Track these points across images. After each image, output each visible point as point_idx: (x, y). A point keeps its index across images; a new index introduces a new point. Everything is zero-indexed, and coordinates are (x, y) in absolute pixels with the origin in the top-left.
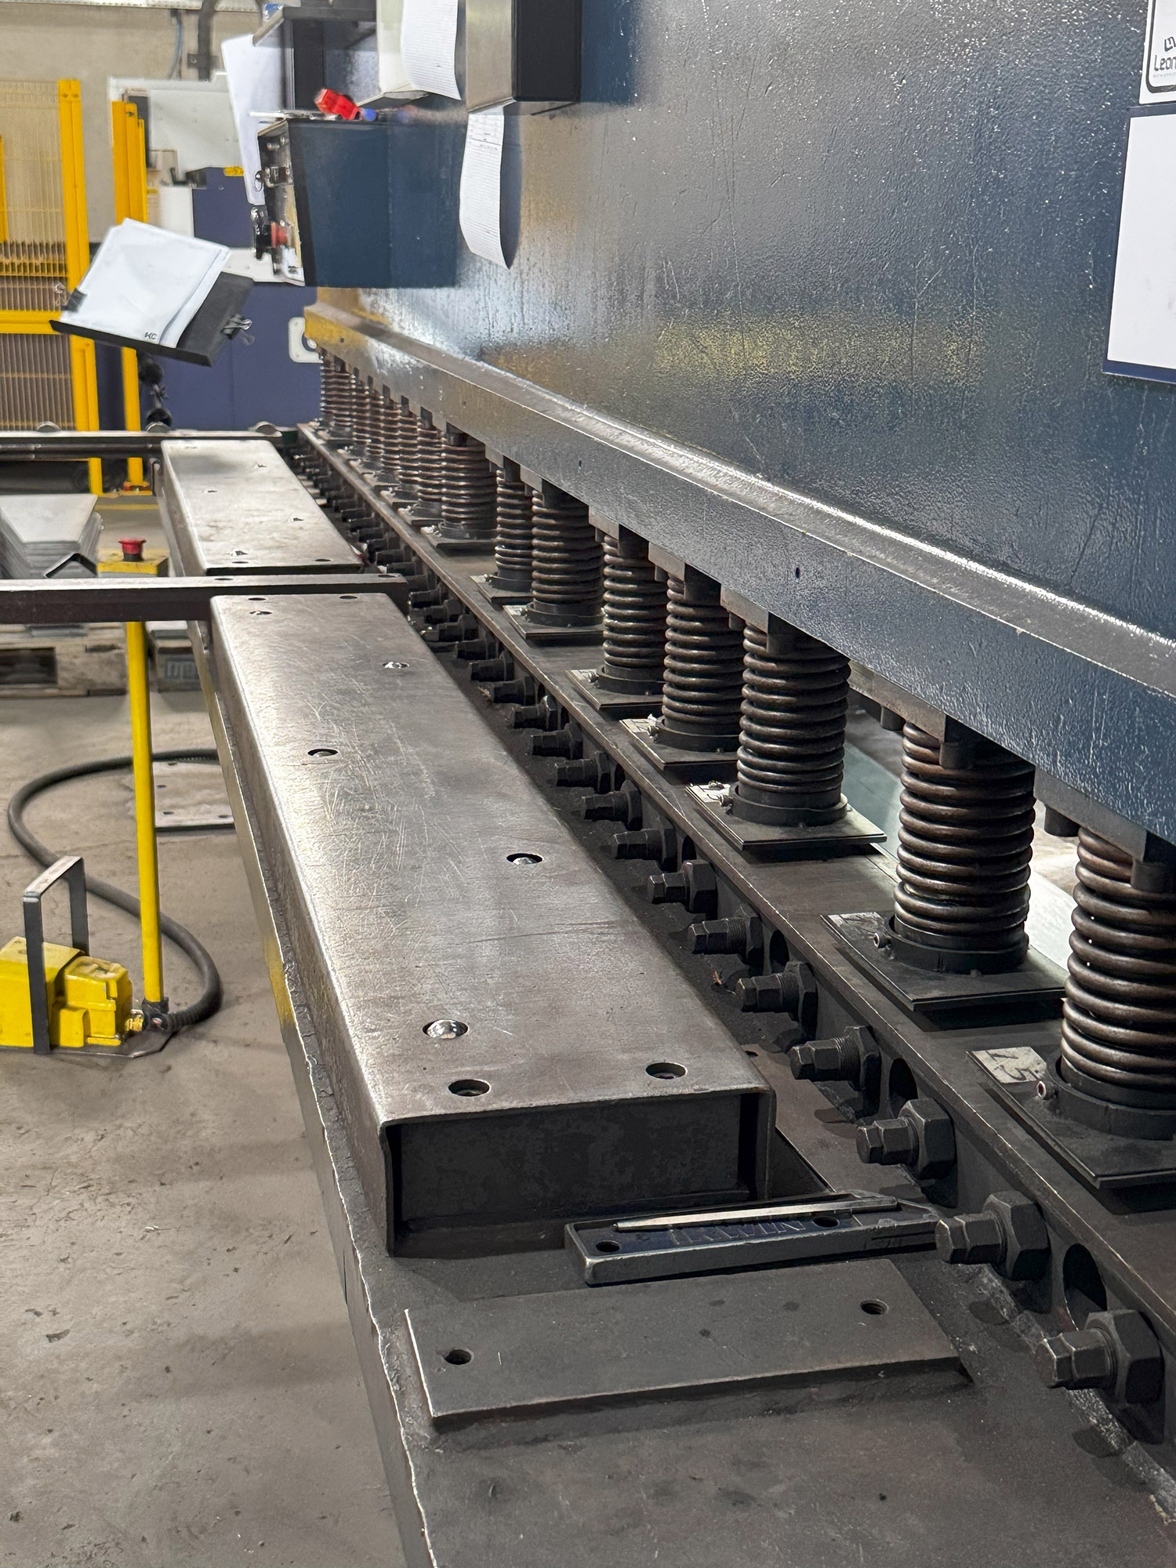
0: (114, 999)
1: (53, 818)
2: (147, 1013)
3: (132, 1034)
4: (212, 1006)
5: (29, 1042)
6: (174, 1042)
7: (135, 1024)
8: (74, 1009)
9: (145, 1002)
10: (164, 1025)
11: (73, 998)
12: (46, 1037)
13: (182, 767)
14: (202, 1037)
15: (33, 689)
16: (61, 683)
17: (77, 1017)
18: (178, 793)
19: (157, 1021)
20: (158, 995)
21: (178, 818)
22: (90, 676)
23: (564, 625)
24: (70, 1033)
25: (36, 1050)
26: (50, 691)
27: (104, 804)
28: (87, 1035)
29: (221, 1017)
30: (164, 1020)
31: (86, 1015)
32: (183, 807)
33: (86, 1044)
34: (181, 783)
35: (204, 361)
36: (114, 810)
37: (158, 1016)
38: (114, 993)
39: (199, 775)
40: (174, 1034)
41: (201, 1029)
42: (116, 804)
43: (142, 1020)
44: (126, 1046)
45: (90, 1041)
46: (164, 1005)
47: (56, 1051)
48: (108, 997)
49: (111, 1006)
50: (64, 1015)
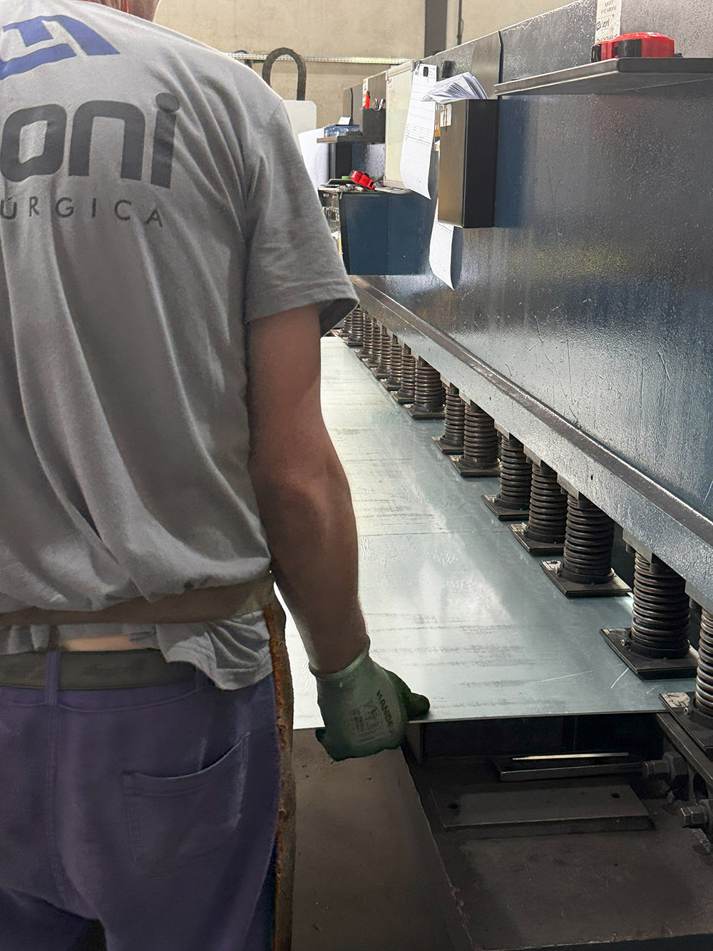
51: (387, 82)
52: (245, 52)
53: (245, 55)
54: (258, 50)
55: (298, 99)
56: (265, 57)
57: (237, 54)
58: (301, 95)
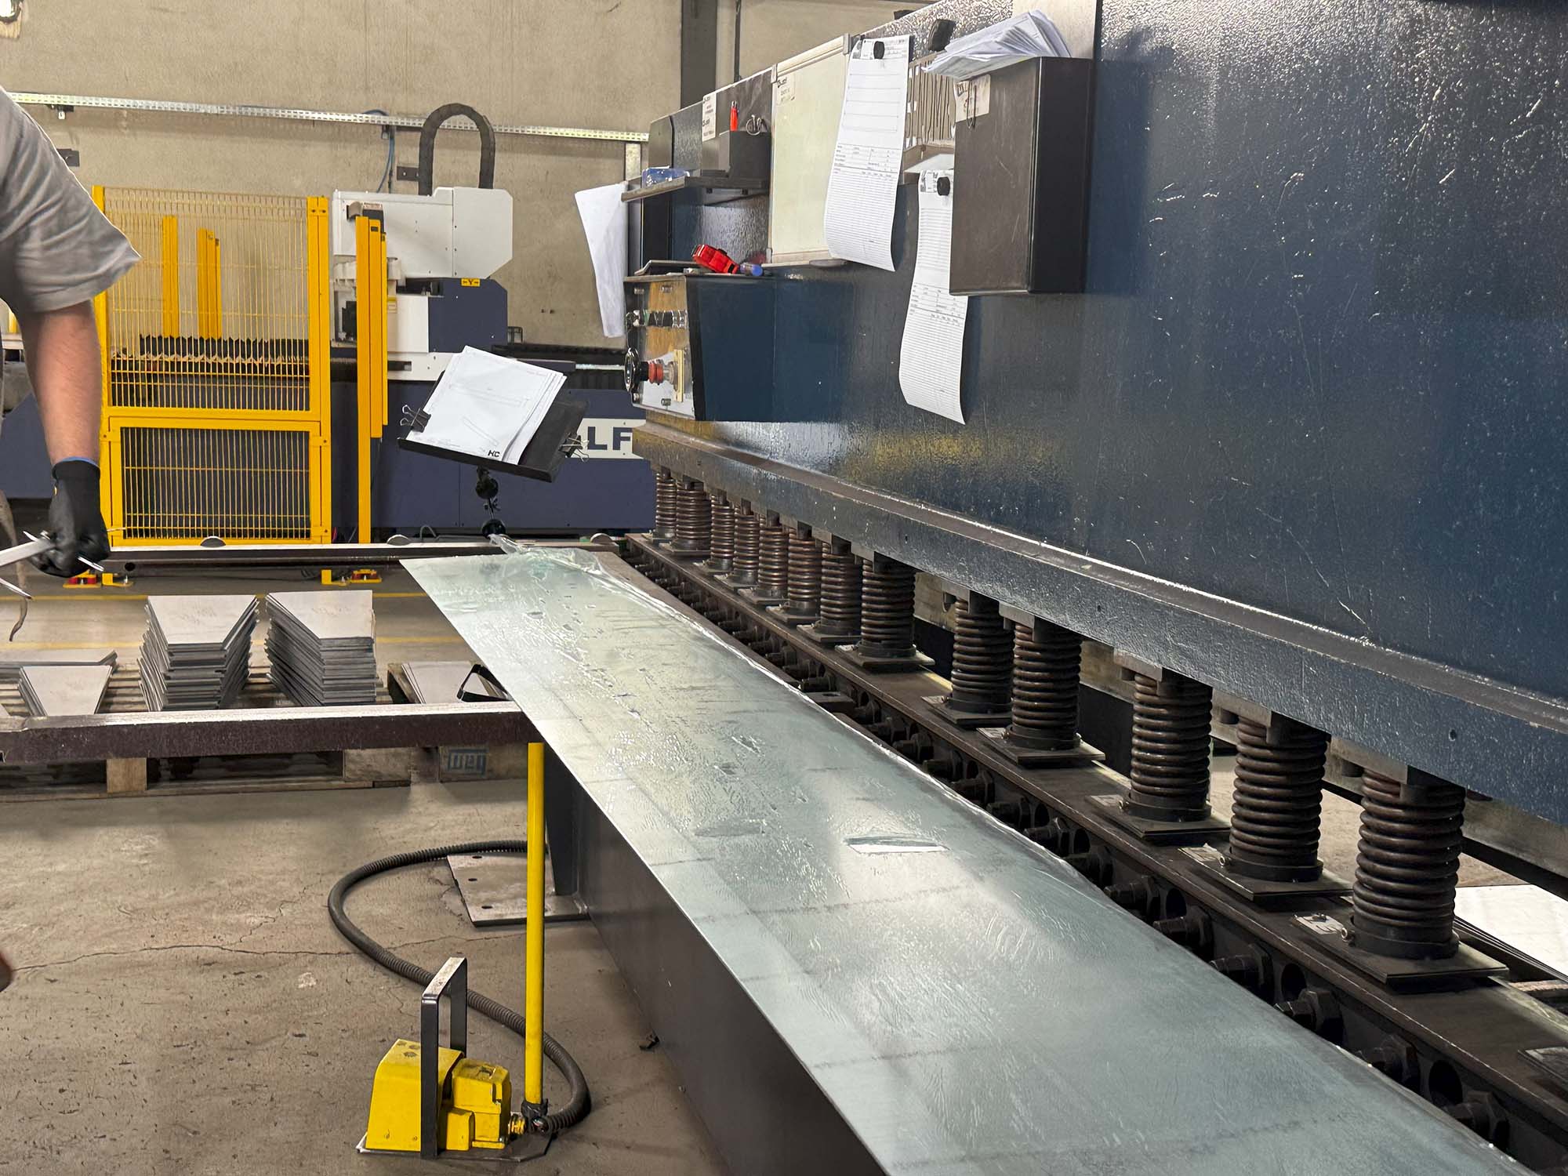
0: (499, 1101)
1: (374, 913)
2: (528, 1115)
3: (514, 1136)
4: (585, 1107)
5: (417, 1146)
6: (556, 1144)
7: (518, 1126)
8: (461, 1112)
9: (525, 1103)
10: (546, 1127)
11: (460, 1101)
12: (435, 1141)
13: (487, 860)
14: (581, 1139)
15: (320, 781)
16: (346, 774)
17: (466, 1118)
18: (491, 887)
19: (538, 1123)
20: (538, 1096)
21: (499, 912)
22: (376, 767)
23: (1048, 749)
24: (457, 1138)
25: (424, 1154)
26: (336, 783)
27: (420, 899)
28: (472, 1139)
29: (593, 1117)
30: (546, 1123)
31: (472, 1118)
32: (500, 901)
33: (471, 1147)
34: (491, 877)
35: (545, 477)
36: (432, 905)
37: (538, 1118)
38: (499, 1096)
39: (506, 868)
40: (554, 1137)
41: (579, 1131)
42: (432, 898)
43: (523, 1123)
44: (510, 1149)
45: (474, 1144)
46: (544, 1105)
47: (443, 1155)
48: (494, 1100)
49: (497, 1109)
50: (452, 1118)
51: (775, 86)
52: (384, 114)
53: (382, 117)
54: (404, 111)
55: (481, 186)
56: (420, 123)
57: (370, 116)
58: (486, 180)
